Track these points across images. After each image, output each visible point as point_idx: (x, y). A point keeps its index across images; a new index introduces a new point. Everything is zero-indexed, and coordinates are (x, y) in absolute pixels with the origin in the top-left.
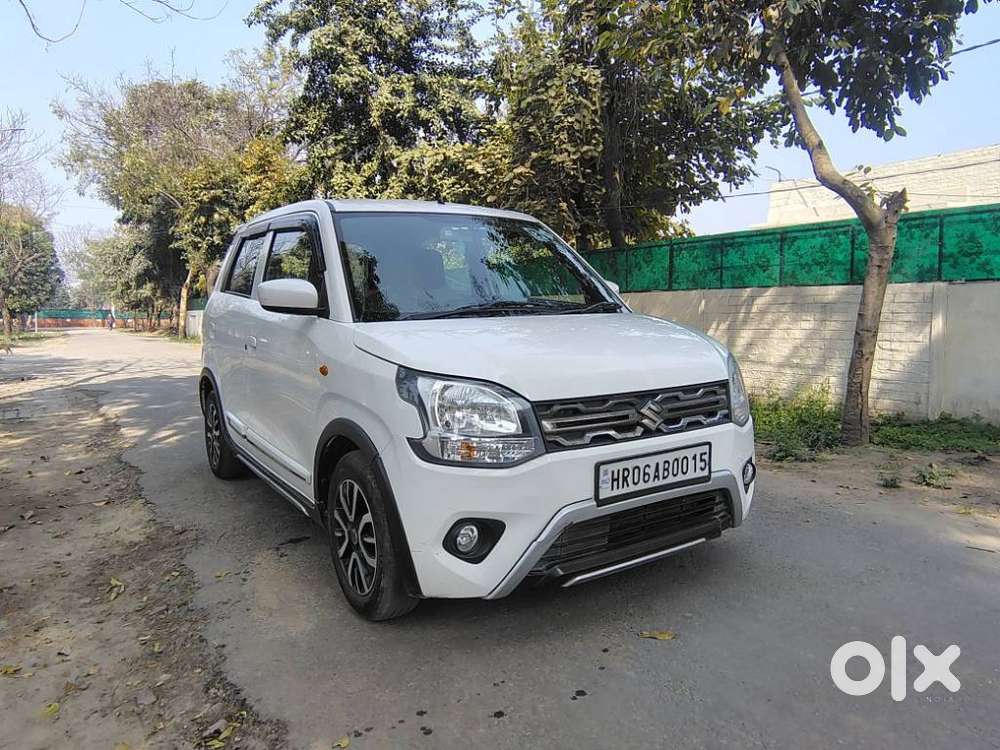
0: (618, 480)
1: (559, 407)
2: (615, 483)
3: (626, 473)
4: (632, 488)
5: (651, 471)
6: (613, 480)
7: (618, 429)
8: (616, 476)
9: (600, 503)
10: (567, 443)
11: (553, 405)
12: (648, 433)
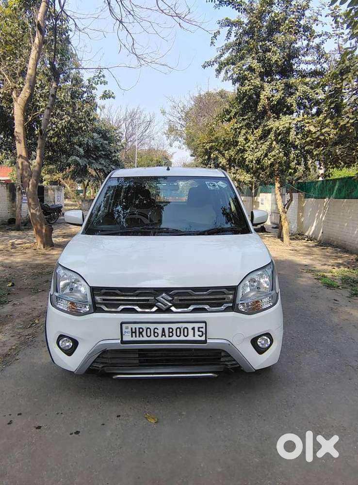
0: (135, 332)
1: (105, 291)
2: (134, 334)
3: (141, 330)
4: (146, 338)
5: (160, 332)
6: (132, 333)
7: (141, 306)
8: (134, 330)
9: (123, 342)
10: (106, 309)
11: (102, 289)
12: (160, 311)
